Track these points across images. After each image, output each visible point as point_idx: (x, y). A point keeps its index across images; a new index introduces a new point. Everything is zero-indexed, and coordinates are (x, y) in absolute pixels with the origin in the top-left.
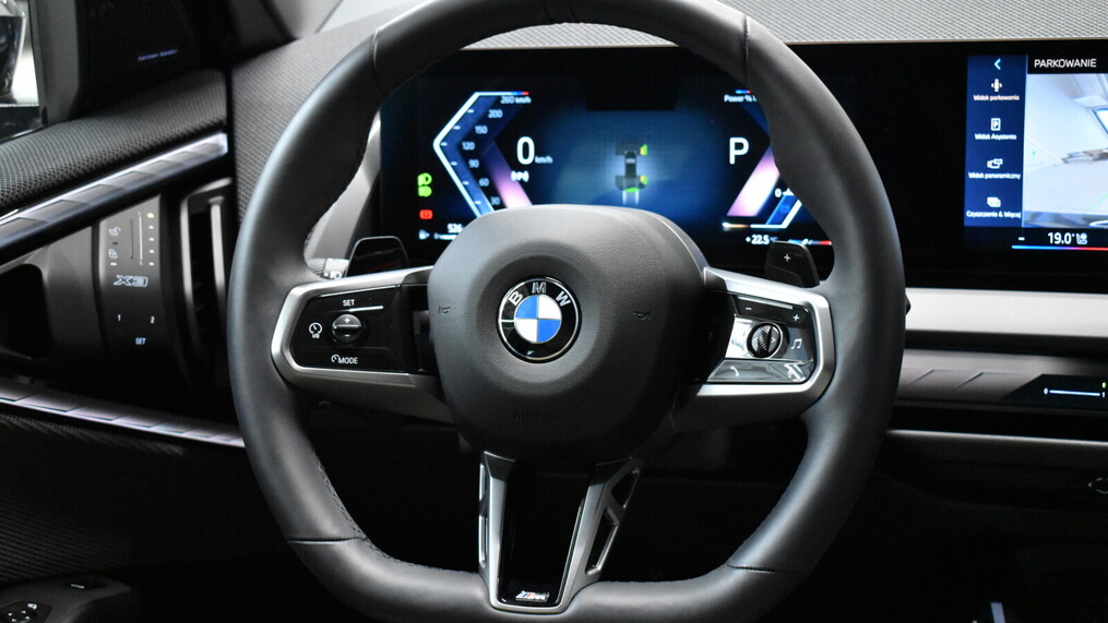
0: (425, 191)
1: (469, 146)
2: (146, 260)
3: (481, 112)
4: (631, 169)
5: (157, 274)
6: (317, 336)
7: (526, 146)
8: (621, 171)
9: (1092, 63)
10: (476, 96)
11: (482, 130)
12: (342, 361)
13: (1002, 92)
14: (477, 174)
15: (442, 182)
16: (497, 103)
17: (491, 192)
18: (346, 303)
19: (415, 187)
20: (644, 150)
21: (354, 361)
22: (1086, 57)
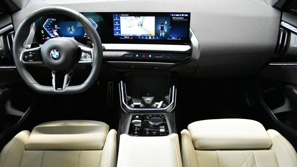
0: (43, 33)
1: (48, 26)
2: (2, 46)
3: (49, 21)
4: (71, 29)
5: (4, 47)
6: (26, 58)
7: (56, 26)
8: (70, 29)
9: (128, 15)
10: (48, 19)
11: (50, 24)
12: (31, 61)
13: (117, 19)
14: (50, 30)
15: (45, 31)
16: (51, 20)
17: (52, 32)
18: (30, 53)
19: (41, 32)
20: (72, 27)
21: (32, 60)
22: (127, 14)
